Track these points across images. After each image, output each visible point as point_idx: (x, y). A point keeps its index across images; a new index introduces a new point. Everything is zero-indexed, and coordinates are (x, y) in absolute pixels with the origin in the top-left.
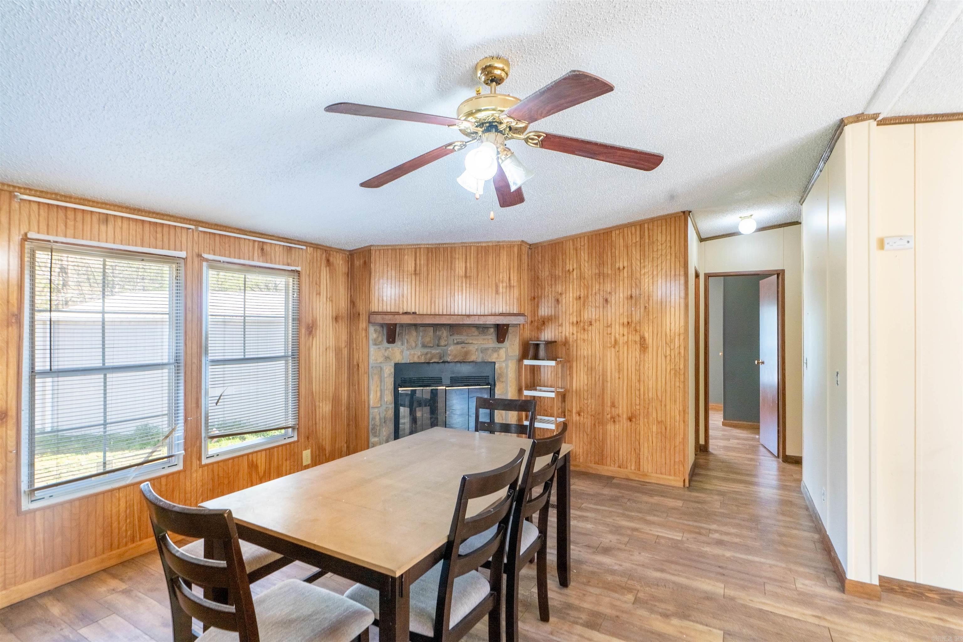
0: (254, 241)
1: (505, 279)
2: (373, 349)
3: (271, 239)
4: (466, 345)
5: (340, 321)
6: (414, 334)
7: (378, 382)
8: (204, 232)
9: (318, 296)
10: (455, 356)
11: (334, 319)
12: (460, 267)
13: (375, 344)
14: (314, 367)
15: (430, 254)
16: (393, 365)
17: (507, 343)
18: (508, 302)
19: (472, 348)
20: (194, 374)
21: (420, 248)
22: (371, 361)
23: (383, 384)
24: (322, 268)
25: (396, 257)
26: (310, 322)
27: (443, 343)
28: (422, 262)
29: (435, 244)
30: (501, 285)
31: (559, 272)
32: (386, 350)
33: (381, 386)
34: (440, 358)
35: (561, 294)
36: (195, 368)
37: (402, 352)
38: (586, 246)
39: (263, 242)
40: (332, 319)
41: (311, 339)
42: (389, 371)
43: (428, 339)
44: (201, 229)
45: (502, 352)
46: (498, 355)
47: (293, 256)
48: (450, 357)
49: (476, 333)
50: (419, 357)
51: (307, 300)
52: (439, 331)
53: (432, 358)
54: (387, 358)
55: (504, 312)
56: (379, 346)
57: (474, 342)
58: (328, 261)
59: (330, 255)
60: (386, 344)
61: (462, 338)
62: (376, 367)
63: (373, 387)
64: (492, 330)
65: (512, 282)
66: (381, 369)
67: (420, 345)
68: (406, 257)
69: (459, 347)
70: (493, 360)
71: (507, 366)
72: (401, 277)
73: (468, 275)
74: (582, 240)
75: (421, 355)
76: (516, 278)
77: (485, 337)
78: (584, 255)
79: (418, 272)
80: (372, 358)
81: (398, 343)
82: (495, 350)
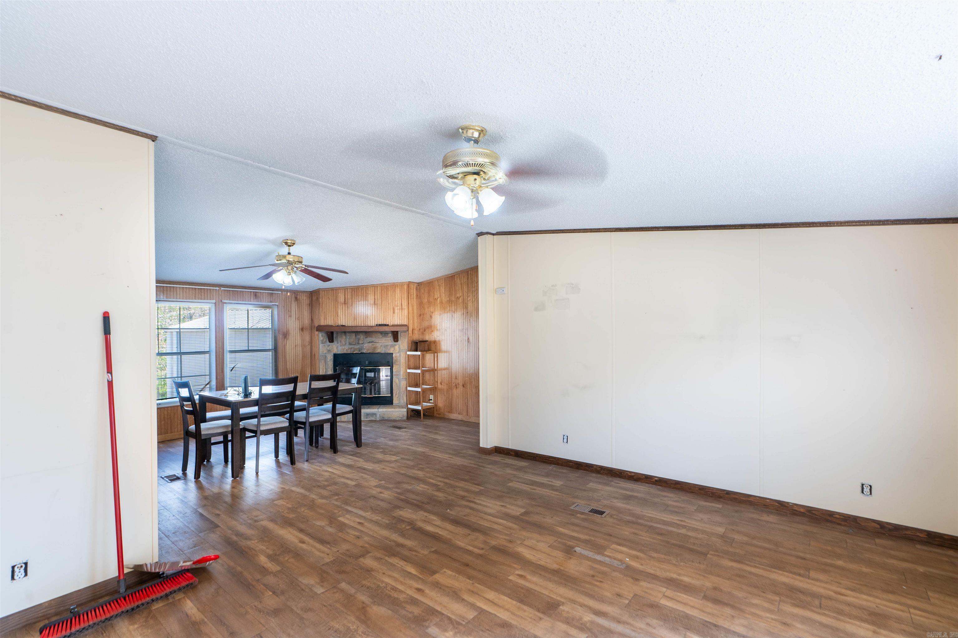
0: (251, 292)
1: (399, 305)
2: (321, 345)
3: (260, 290)
4: (375, 344)
5: (305, 330)
6: (344, 337)
7: (324, 364)
8: (225, 290)
9: (290, 317)
10: (368, 350)
11: (301, 330)
12: (371, 298)
13: (322, 343)
14: (288, 355)
15: (353, 292)
16: (333, 354)
17: (400, 342)
18: (401, 318)
19: (378, 345)
20: (221, 356)
21: (347, 289)
22: (320, 352)
23: (327, 365)
24: (292, 302)
25: (333, 295)
26: (285, 331)
27: (361, 342)
28: (349, 297)
29: (356, 286)
30: (396, 308)
31: (431, 300)
32: (328, 346)
33: (326, 366)
34: (359, 351)
35: (432, 313)
36: (221, 354)
37: (337, 347)
38: (443, 284)
39: (256, 292)
40: (299, 329)
41: (286, 340)
42: (330, 358)
43: (352, 340)
44: (222, 289)
45: (397, 347)
46: (394, 349)
47: (274, 297)
48: (365, 350)
49: (381, 336)
50: (347, 350)
51: (283, 321)
52: (359, 335)
53: (354, 351)
54: (329, 351)
55: (398, 324)
56: (325, 344)
57: (379, 342)
58: (296, 298)
59: (297, 295)
60: (328, 343)
61: (373, 339)
62: (323, 356)
63: (321, 367)
64: (390, 335)
65: (403, 306)
66: (326, 357)
67: (348, 344)
68: (340, 294)
69: (370, 344)
70: (391, 352)
71: (400, 355)
72: (337, 305)
73: (376, 303)
74: (442, 280)
75: (348, 349)
76: (405, 304)
77: (387, 339)
78: (443, 290)
79: (346, 302)
80: (321, 350)
81: (335, 342)
82: (393, 346)
